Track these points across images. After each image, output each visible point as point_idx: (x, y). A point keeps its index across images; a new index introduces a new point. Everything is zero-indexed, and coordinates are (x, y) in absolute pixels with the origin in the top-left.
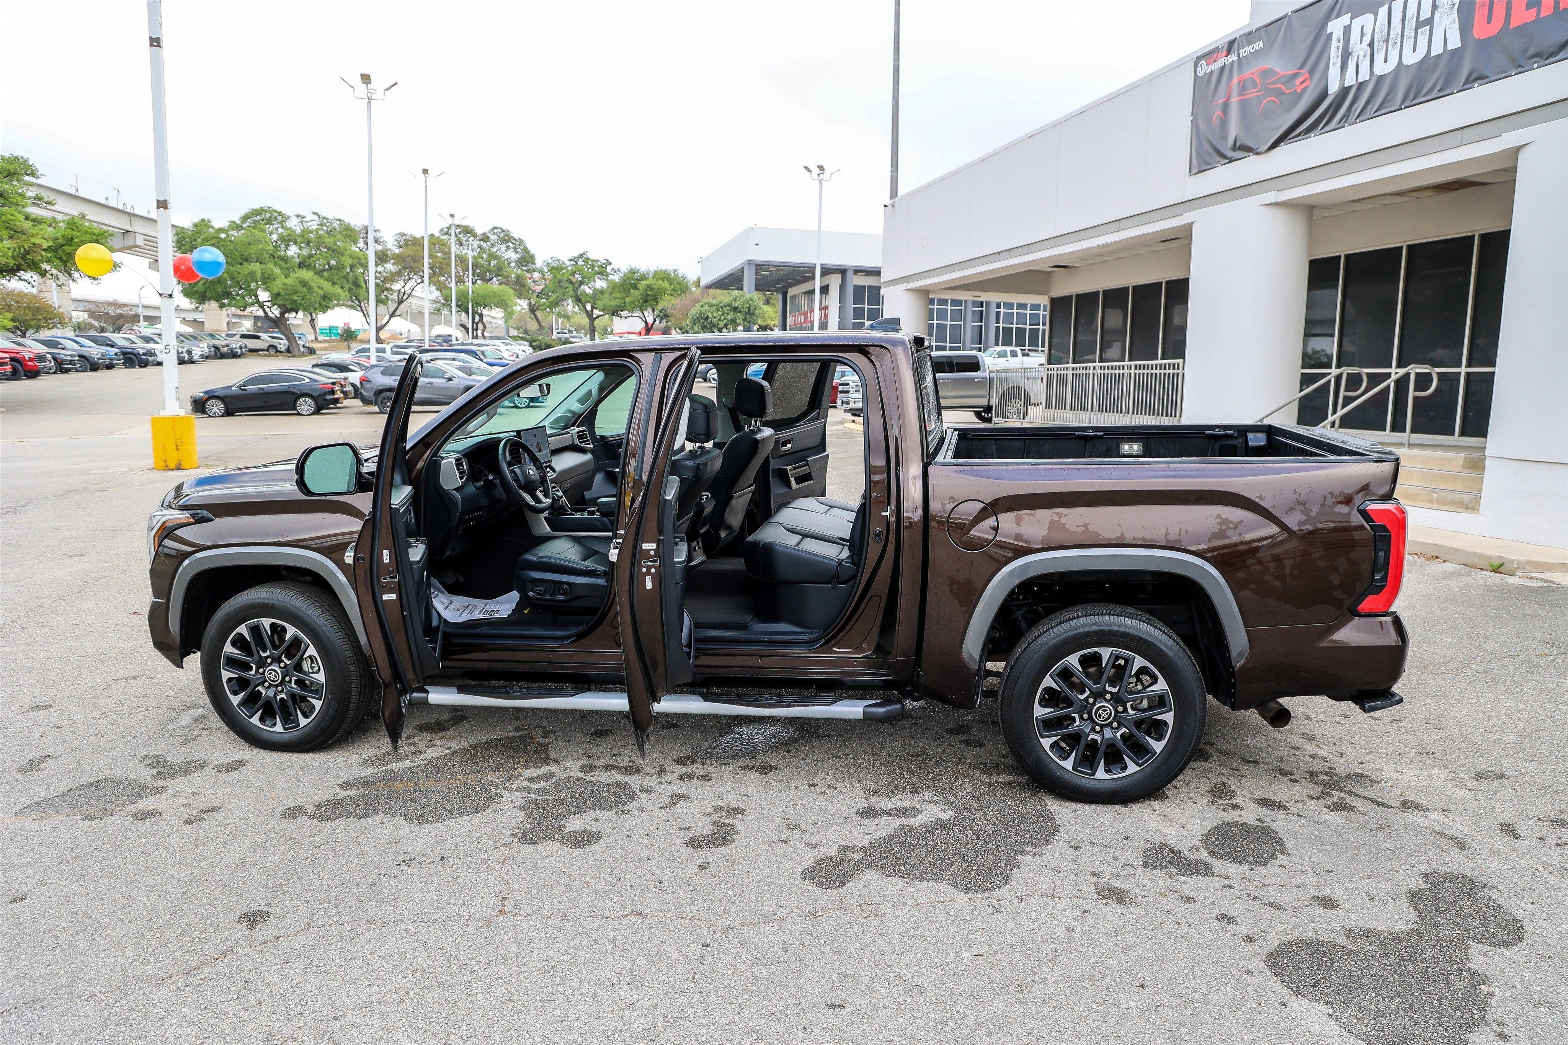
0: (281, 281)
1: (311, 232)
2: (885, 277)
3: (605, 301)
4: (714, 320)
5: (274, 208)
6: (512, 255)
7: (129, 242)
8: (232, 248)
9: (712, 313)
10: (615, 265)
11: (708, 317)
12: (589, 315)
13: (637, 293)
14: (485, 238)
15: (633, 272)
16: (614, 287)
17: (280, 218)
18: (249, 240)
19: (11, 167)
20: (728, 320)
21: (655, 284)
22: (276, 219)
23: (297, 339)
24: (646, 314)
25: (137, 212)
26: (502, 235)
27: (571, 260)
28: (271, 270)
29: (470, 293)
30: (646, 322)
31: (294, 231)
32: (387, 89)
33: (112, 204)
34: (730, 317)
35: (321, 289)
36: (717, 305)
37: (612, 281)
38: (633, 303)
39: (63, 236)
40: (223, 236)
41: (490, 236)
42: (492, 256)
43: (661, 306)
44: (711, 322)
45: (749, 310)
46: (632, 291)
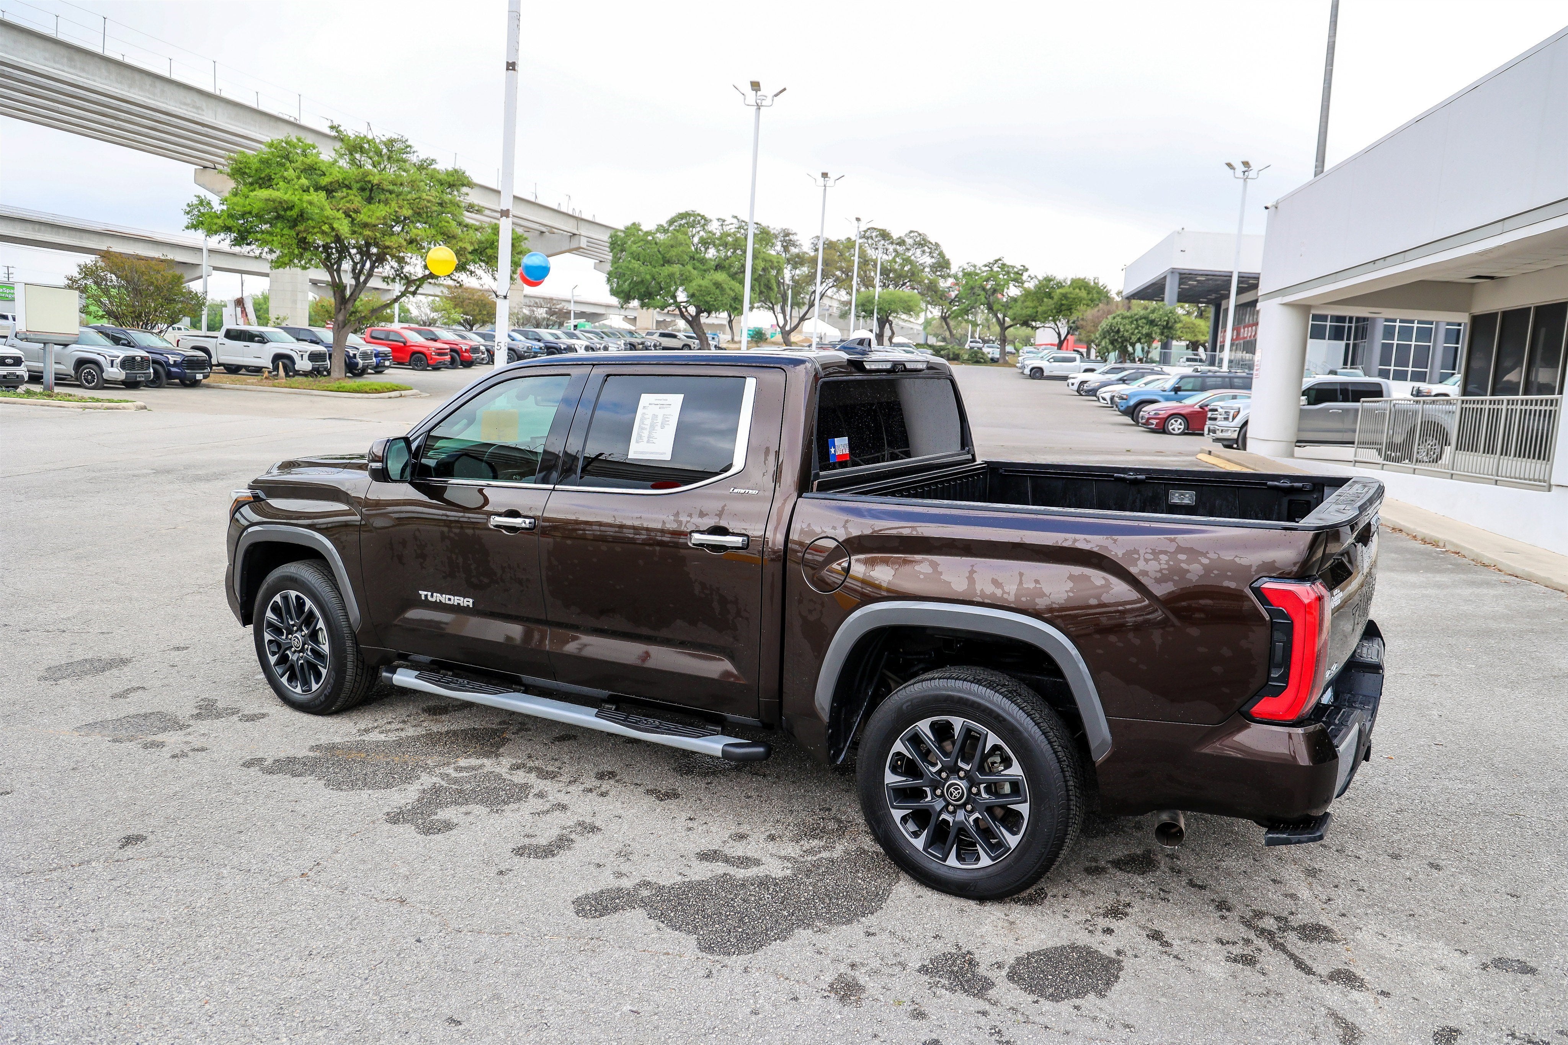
0: (698, 282)
1: (729, 235)
2: (1263, 289)
3: (1017, 309)
4: (1126, 334)
5: (698, 212)
6: (927, 260)
7: (574, 245)
8: (656, 250)
9: (1124, 325)
10: (1031, 272)
11: (1118, 331)
12: (1001, 324)
13: (1051, 302)
14: (901, 242)
15: (1048, 280)
16: (1028, 294)
17: (703, 222)
18: (672, 242)
19: (451, 179)
20: (1142, 334)
21: (1071, 293)
22: (699, 223)
23: (710, 339)
24: (1059, 325)
25: (584, 216)
26: (918, 239)
27: (986, 266)
28: (689, 272)
29: (876, 298)
30: (1059, 334)
31: (714, 234)
32: (776, 95)
33: (564, 209)
34: (1145, 331)
35: (733, 290)
36: (1131, 317)
37: (1025, 289)
38: (1045, 312)
39: (487, 240)
40: (650, 238)
41: (906, 239)
42: (907, 261)
43: (1073, 318)
44: (1123, 336)
45: (1167, 324)
46: (1045, 300)
